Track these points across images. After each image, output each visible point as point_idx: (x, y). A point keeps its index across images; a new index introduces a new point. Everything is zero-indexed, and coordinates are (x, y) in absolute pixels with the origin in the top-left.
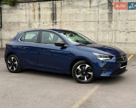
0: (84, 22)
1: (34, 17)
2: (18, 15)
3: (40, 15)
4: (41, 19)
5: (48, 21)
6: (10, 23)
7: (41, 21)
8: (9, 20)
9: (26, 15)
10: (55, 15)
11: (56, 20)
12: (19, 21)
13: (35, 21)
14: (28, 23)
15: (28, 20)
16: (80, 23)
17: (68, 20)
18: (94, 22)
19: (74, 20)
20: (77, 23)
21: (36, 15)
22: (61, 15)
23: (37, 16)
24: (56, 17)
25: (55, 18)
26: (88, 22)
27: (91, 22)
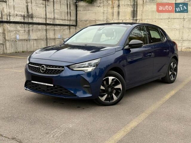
0: (168, 19)
1: (112, 14)
2: (95, 12)
3: (119, 13)
4: (120, 16)
5: (128, 19)
6: (86, 21)
7: (120, 18)
8: (85, 18)
9: (103, 13)
10: (135, 12)
11: (136, 17)
12: (96, 19)
13: (114, 19)
14: (106, 21)
15: (106, 18)
16: (164, 20)
17: (150, 18)
18: (179, 20)
19: (157, 17)
20: (160, 20)
21: (114, 12)
22: (142, 12)
23: (116, 14)
24: (137, 14)
25: (135, 15)
26: (173, 19)
27: (175, 19)
